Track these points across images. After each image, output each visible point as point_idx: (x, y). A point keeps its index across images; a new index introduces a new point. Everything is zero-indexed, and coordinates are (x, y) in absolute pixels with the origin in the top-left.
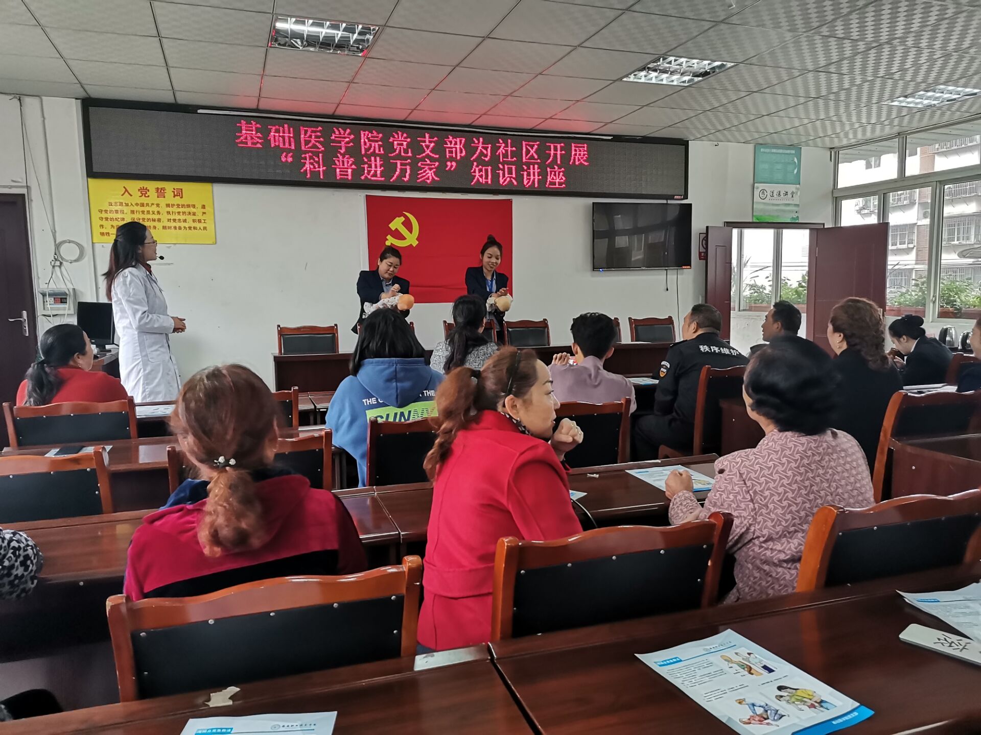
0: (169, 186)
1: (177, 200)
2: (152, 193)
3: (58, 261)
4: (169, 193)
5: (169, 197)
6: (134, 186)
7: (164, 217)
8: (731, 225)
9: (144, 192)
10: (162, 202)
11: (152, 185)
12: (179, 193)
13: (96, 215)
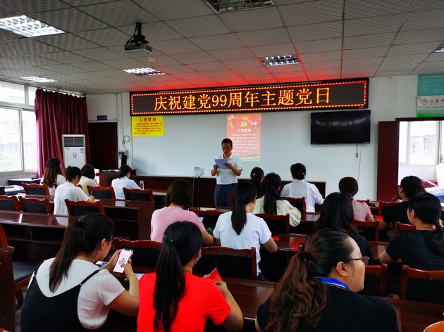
0: (152, 117)
1: (154, 122)
2: (148, 120)
3: (124, 142)
4: (152, 120)
5: (152, 121)
6: (143, 118)
7: (150, 127)
8: (399, 120)
9: (145, 119)
10: (150, 122)
11: (147, 117)
12: (154, 120)
13: (133, 127)
